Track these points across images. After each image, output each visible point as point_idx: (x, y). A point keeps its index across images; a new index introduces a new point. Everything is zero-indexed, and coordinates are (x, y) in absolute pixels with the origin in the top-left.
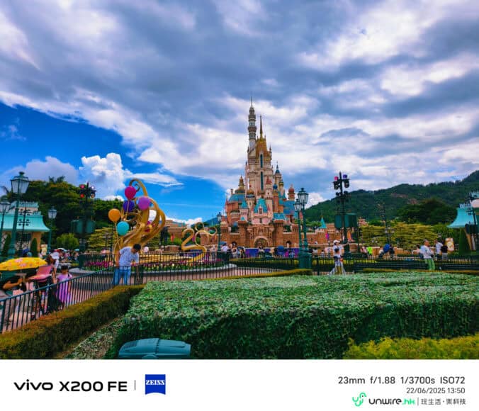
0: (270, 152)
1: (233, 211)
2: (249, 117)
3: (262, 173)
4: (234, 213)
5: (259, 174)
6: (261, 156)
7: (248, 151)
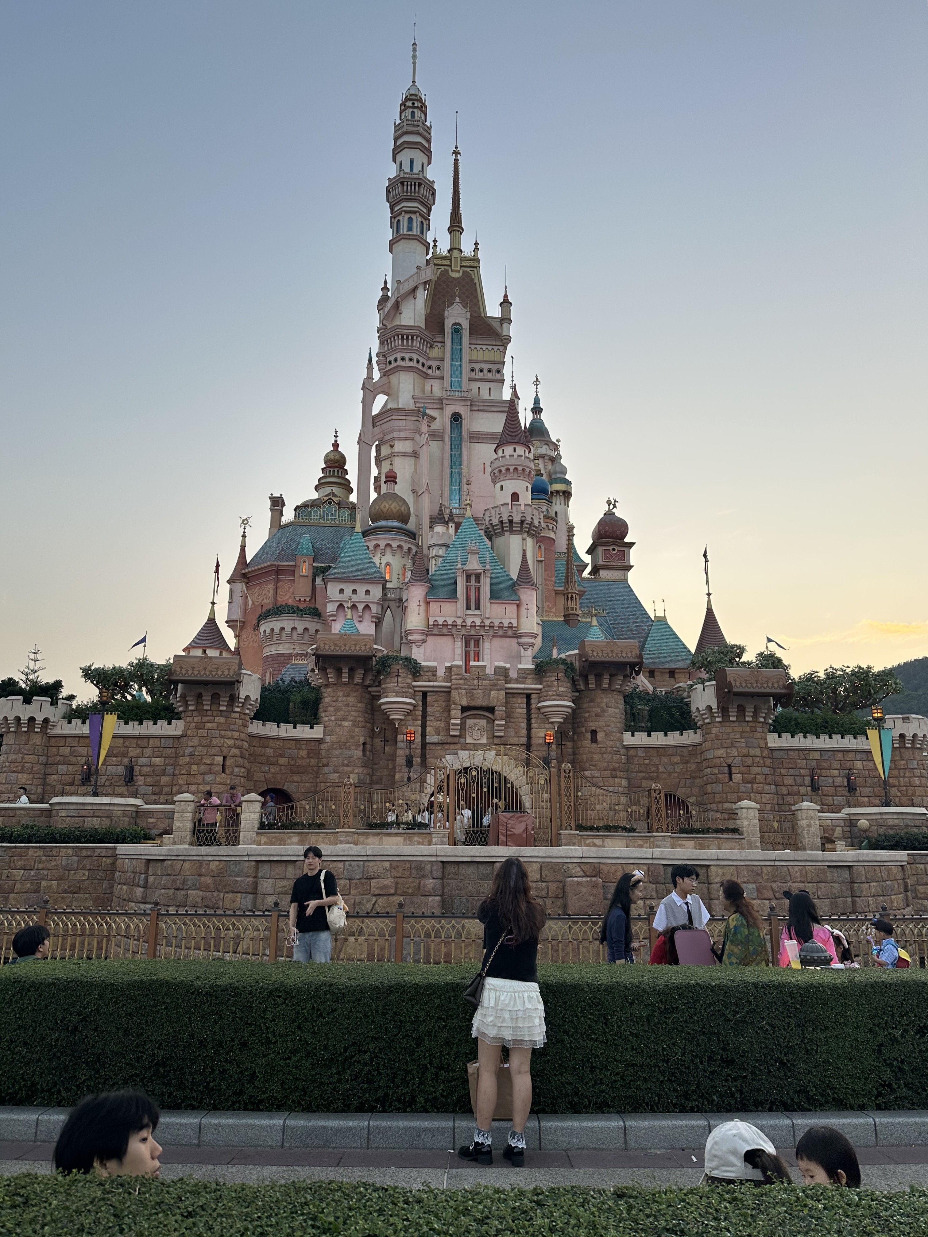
0: (506, 320)
1: (277, 611)
2: (400, 131)
3: (456, 418)
4: (287, 623)
5: (442, 421)
6: (457, 329)
7: (384, 300)
